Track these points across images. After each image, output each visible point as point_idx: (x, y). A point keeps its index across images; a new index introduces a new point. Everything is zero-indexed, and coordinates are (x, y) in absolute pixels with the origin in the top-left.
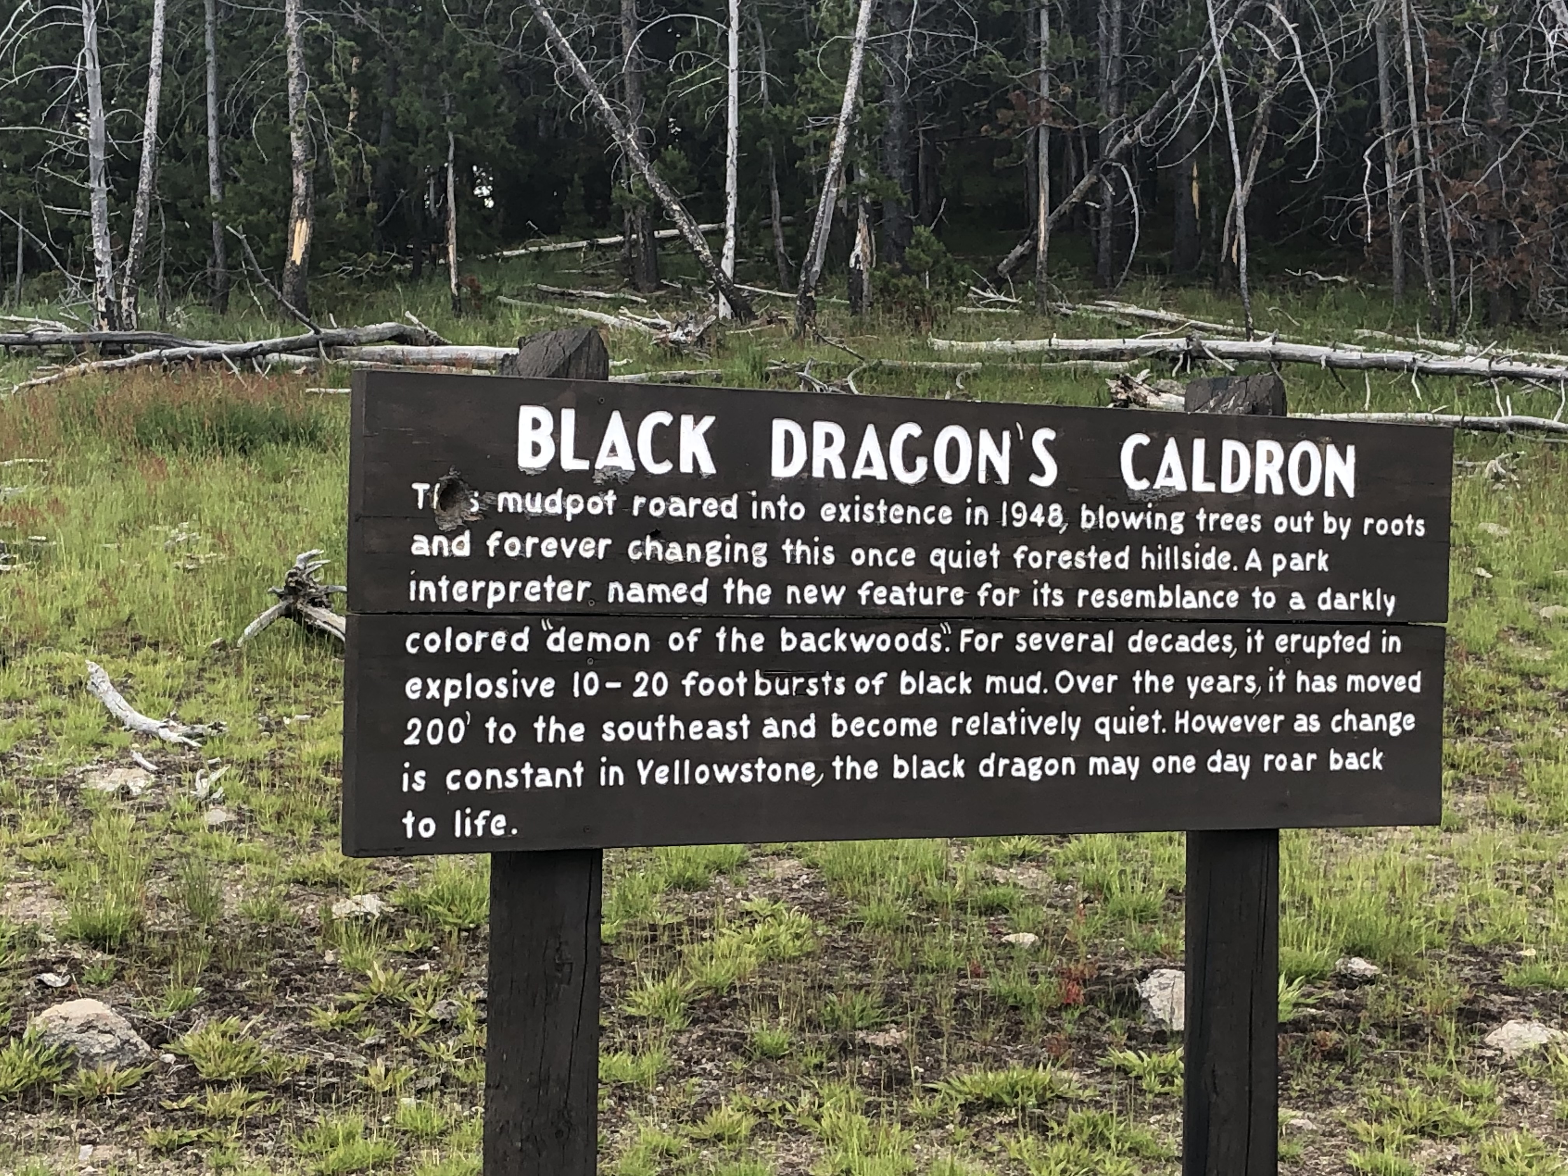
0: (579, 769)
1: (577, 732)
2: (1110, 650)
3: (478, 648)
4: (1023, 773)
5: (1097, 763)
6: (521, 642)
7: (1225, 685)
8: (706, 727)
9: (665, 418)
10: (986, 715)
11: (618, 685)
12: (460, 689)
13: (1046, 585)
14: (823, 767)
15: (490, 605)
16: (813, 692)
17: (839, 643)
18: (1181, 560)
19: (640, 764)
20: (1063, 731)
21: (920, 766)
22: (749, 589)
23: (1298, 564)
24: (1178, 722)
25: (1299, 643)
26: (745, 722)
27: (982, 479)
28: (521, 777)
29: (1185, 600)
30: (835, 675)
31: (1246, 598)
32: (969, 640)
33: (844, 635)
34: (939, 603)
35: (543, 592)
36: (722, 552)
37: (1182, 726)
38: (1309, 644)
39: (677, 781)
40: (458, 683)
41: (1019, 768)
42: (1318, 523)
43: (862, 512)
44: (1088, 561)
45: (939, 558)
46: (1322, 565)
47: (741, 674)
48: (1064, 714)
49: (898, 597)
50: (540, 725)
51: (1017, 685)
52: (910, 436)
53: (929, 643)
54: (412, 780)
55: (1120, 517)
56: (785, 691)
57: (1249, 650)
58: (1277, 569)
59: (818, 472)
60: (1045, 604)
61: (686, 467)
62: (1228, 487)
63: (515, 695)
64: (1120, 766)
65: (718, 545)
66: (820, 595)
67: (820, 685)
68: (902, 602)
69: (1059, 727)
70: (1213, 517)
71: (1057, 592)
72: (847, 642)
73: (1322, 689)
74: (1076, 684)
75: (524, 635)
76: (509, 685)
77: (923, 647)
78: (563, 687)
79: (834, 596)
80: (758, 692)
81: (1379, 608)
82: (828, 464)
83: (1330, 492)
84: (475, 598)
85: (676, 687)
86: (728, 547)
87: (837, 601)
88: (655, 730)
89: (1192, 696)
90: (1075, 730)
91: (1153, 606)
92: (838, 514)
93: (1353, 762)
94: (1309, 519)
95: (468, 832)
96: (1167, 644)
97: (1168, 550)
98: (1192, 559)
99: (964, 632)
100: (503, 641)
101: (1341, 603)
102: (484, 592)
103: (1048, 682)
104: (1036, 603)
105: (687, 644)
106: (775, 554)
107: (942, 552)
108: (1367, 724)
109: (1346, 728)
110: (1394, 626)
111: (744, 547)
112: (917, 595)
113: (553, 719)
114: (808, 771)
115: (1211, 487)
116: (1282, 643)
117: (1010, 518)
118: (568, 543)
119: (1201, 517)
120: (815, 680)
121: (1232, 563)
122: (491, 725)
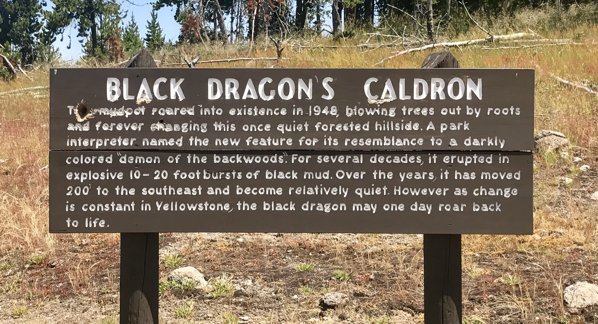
0: (133, 205)
1: (132, 192)
2: (361, 162)
3: (93, 162)
4: (322, 210)
5: (356, 207)
6: (110, 160)
7: (418, 176)
8: (183, 190)
9: (164, 80)
10: (304, 187)
11: (148, 175)
12: (87, 176)
13: (330, 137)
14: (233, 206)
15: (97, 147)
16: (228, 178)
17: (239, 160)
18: (394, 126)
19: (157, 203)
20: (340, 193)
21: (275, 206)
22: (199, 140)
23: (453, 127)
24: (395, 191)
25: (455, 160)
26: (200, 189)
27: (300, 97)
28: (111, 207)
29: (397, 142)
30: (237, 172)
31: (427, 141)
32: (296, 158)
33: (241, 157)
34: (281, 144)
35: (117, 143)
36: (188, 127)
37: (397, 192)
38: (460, 160)
39: (172, 210)
40: (86, 174)
41: (320, 207)
42: (464, 111)
43: (247, 112)
44: (350, 128)
45: (281, 128)
46: (466, 127)
47: (198, 171)
48: (340, 187)
49: (263, 143)
50: (117, 189)
51: (318, 176)
52: (267, 82)
53: (278, 159)
54: (69, 208)
55: (365, 110)
56: (216, 178)
57: (430, 162)
58: (442, 129)
59: (228, 97)
60: (330, 144)
61: (173, 97)
62: (416, 97)
63: (108, 178)
64: (367, 207)
65: (187, 125)
66: (229, 142)
67: (231, 175)
68: (265, 144)
69: (338, 192)
70: (410, 110)
71: (335, 140)
72: (242, 159)
73: (468, 178)
74: (346, 176)
75: (111, 158)
76: (105, 175)
77: (275, 161)
78: (126, 176)
79: (235, 143)
80: (205, 177)
81: (496, 144)
82: (232, 95)
83: (469, 98)
84: (91, 145)
85: (171, 176)
86: (191, 125)
87: (237, 144)
88: (163, 191)
89: (402, 180)
90: (346, 194)
91: (381, 145)
92: (237, 112)
93: (485, 208)
94: (459, 109)
95: (90, 226)
96: (389, 160)
97: (388, 122)
98: (400, 126)
99: (293, 155)
100: (103, 160)
101: (476, 143)
102: (94, 143)
103: (332, 174)
104: (325, 144)
105: (175, 160)
106: (210, 128)
107: (282, 126)
108: (492, 193)
109: (481, 194)
110: (504, 153)
111: (198, 125)
112: (271, 142)
113: (123, 187)
114: (227, 207)
115: (409, 98)
116: (446, 159)
117: (313, 112)
118: (127, 125)
119: (404, 110)
120: (229, 173)
121: (420, 127)
122: (99, 189)
